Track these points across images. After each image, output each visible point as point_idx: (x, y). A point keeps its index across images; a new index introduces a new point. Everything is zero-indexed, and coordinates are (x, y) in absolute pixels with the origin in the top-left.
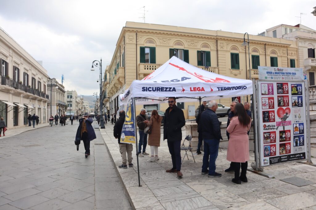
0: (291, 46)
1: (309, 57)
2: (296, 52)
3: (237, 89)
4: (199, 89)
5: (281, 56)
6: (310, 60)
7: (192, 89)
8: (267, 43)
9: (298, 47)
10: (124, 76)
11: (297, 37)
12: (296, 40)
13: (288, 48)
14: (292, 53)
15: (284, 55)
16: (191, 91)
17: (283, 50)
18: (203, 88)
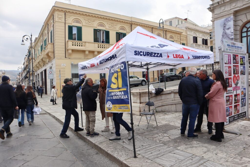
0: (183, 34)
1: (194, 43)
2: (185, 38)
3: (204, 58)
4: (179, 56)
5: (177, 41)
6: (195, 45)
7: (175, 56)
8: (167, 30)
9: (187, 34)
10: (53, 51)
11: (186, 27)
12: (186, 29)
13: (181, 35)
14: (183, 39)
15: (178, 40)
16: (174, 57)
17: (178, 36)
18: (182, 55)
